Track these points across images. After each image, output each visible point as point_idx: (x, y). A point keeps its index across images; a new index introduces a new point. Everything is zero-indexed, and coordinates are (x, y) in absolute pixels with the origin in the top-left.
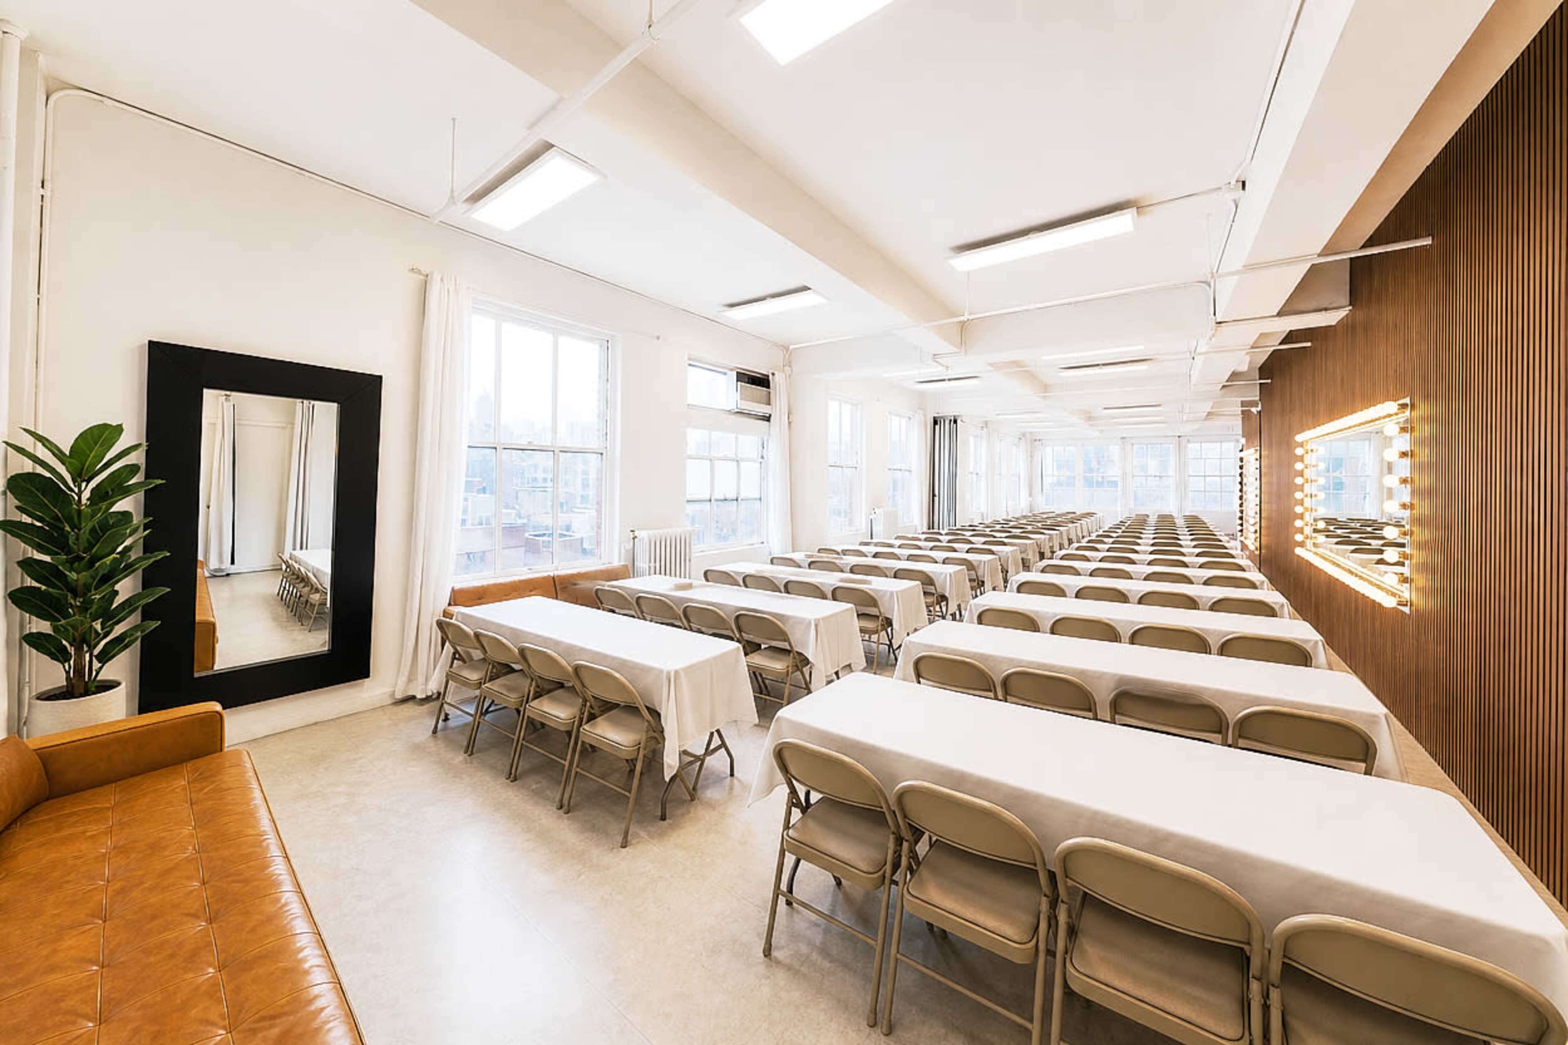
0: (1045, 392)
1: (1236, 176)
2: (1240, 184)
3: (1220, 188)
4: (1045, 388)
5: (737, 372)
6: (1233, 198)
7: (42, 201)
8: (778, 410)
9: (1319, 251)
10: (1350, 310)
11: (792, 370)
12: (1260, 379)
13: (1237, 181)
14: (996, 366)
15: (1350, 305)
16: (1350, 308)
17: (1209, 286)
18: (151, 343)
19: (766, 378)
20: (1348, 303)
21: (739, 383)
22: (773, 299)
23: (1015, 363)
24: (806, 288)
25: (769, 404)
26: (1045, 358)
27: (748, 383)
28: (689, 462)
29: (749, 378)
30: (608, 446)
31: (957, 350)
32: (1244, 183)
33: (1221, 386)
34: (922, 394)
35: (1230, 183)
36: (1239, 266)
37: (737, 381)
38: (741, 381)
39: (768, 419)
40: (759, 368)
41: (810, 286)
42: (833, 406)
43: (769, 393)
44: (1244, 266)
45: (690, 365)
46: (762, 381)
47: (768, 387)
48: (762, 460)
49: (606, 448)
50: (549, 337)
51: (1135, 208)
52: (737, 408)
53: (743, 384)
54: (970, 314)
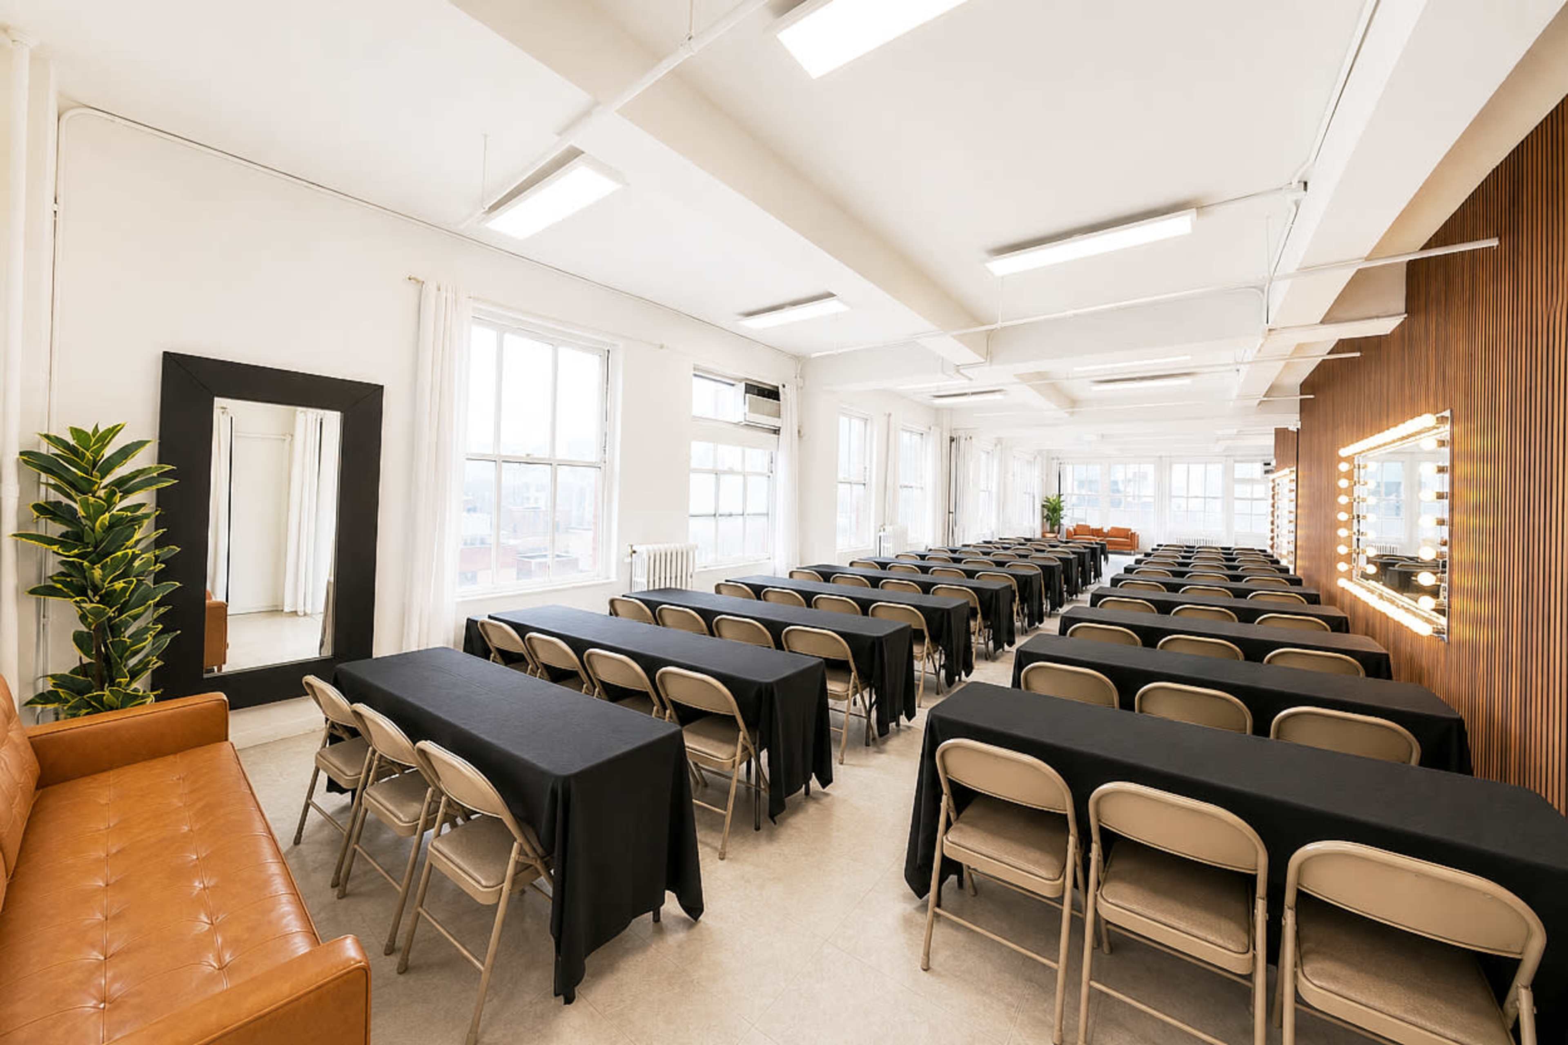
0: (1073, 407)
1: (1299, 174)
2: (1303, 185)
3: (1281, 189)
4: (1073, 403)
5: (746, 384)
6: (1295, 198)
7: (56, 216)
8: (788, 422)
9: (1366, 255)
10: (1405, 318)
11: (804, 383)
12: (1301, 394)
13: (1299, 182)
14: (1024, 378)
15: (1406, 312)
16: (1406, 315)
17: (1263, 292)
18: (166, 354)
19: (776, 390)
20: (1404, 311)
21: (747, 395)
22: (794, 307)
23: (1041, 375)
24: (830, 295)
25: (779, 417)
26: (1076, 369)
27: (758, 395)
28: (692, 475)
29: (758, 390)
30: (607, 460)
31: (983, 360)
32: (1306, 184)
33: (1258, 401)
34: (938, 410)
35: (1291, 184)
36: (1292, 270)
37: (746, 392)
38: (749, 393)
39: (776, 431)
40: (769, 380)
41: (835, 293)
42: (843, 421)
43: (779, 404)
44: (1298, 270)
45: (695, 375)
46: (773, 394)
47: (778, 399)
48: (770, 474)
49: (605, 462)
50: (549, 349)
51: (1194, 210)
52: (746, 421)
53: (751, 395)
54: (1003, 322)
